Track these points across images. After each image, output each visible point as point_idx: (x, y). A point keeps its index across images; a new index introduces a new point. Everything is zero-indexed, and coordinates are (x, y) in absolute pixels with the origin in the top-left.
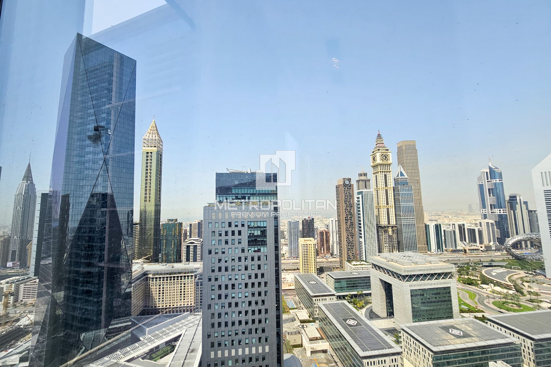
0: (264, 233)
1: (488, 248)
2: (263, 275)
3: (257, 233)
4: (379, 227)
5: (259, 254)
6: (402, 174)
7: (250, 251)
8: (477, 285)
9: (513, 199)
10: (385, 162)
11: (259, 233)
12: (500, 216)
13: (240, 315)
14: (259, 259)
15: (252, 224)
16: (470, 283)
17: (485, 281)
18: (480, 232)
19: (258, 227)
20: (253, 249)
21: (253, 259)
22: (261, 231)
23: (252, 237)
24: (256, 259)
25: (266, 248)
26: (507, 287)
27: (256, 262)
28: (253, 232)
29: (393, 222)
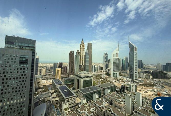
0: (27, 60)
1: (104, 71)
2: (25, 75)
3: (24, 60)
4: (80, 65)
5: (24, 67)
6: (87, 52)
7: (20, 66)
8: (99, 79)
9: (109, 60)
10: (83, 48)
11: (25, 60)
12: (107, 64)
13: (13, 89)
14: (24, 69)
15: (22, 57)
16: (98, 79)
17: (101, 78)
18: (103, 68)
19: (25, 58)
20: (21, 65)
21: (21, 69)
22: (26, 59)
23: (21, 61)
24: (23, 69)
25: (27, 65)
26: (104, 79)
27: (23, 70)
28: (22, 59)
29: (84, 64)
